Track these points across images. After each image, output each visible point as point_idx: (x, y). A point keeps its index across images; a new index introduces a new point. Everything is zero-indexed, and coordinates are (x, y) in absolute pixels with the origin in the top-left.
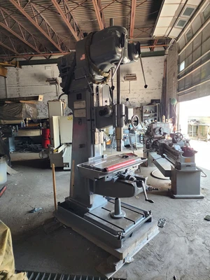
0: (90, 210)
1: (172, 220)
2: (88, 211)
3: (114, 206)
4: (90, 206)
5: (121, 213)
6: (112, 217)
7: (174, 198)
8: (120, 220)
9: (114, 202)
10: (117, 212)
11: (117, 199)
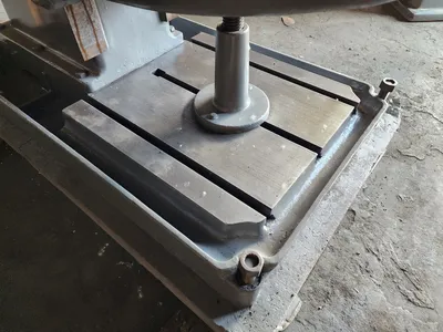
0: (96, 84)
1: (420, 99)
2: (83, 93)
3: (210, 60)
4: (95, 67)
5: (248, 102)
6: (200, 122)
7: (405, 18)
8: (242, 140)
9: (212, 41)
10: (228, 96)
11: (230, 26)
